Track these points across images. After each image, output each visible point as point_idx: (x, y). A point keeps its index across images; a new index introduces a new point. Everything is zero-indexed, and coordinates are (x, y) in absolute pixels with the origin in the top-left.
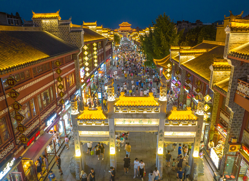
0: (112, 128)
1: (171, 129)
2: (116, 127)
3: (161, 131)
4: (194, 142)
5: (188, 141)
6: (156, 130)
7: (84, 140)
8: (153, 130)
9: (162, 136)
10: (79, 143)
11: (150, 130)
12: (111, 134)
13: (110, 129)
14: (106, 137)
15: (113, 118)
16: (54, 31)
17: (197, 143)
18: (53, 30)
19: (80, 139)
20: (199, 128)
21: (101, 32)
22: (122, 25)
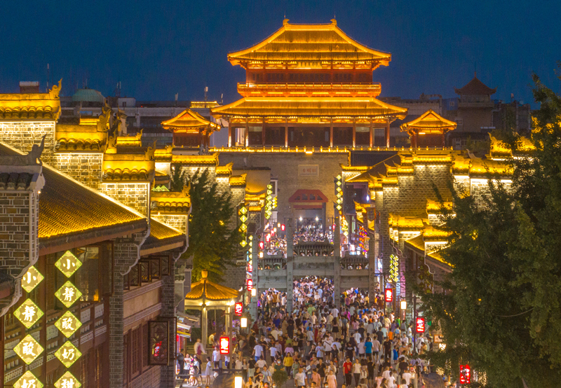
21: (97, 173)
22: (269, 55)
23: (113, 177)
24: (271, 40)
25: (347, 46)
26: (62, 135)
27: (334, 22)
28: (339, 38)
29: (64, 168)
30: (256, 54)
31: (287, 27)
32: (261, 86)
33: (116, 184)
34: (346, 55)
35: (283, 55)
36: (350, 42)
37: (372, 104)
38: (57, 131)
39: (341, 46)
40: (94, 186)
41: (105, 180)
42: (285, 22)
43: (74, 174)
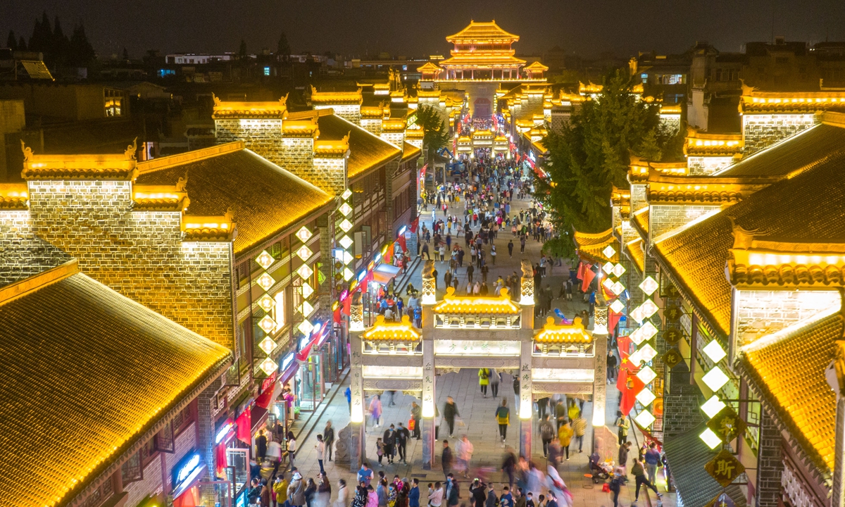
0: (429, 360)
1: (545, 364)
2: (437, 358)
3: (525, 368)
4: (593, 393)
5: (580, 390)
6: (515, 365)
7: (371, 386)
8: (509, 365)
9: (527, 377)
10: (361, 394)
11: (503, 364)
12: (426, 372)
13: (425, 364)
14: (416, 380)
15: (432, 340)
16: (270, 150)
17: (598, 394)
18: (268, 146)
19: (363, 385)
20: (600, 363)
21: (379, 129)
22: (465, 37)
23: (386, 131)
24: (465, 30)
25: (499, 33)
26: (363, 111)
27: (494, 21)
28: (496, 29)
29: (364, 126)
30: (459, 37)
31: (473, 24)
32: (461, 51)
33: (388, 134)
34: (499, 37)
35: (471, 37)
36: (501, 30)
37: (511, 59)
38: (361, 109)
39: (497, 33)
40: (378, 135)
41: (383, 132)
42: (472, 22)
43: (369, 129)
